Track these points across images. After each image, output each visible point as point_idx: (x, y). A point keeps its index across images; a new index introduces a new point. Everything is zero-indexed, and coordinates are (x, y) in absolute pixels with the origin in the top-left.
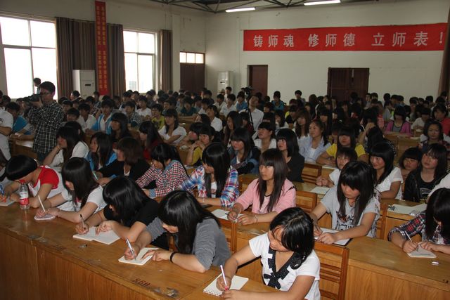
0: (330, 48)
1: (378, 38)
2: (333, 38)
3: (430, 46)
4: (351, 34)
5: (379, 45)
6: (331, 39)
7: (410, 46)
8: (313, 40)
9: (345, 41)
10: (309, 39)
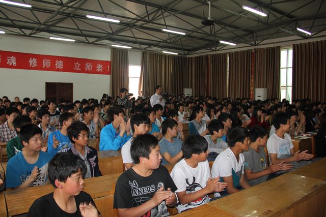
0: (46, 69)
1: (77, 65)
2: (48, 62)
3: (104, 72)
4: (60, 61)
5: (78, 69)
6: (47, 63)
7: (94, 71)
8: (33, 62)
9: (56, 65)
10: (30, 61)
